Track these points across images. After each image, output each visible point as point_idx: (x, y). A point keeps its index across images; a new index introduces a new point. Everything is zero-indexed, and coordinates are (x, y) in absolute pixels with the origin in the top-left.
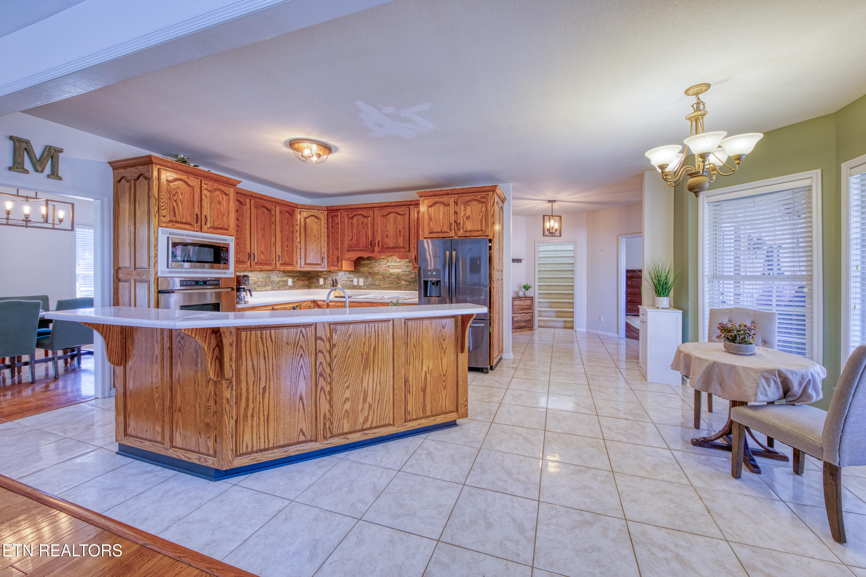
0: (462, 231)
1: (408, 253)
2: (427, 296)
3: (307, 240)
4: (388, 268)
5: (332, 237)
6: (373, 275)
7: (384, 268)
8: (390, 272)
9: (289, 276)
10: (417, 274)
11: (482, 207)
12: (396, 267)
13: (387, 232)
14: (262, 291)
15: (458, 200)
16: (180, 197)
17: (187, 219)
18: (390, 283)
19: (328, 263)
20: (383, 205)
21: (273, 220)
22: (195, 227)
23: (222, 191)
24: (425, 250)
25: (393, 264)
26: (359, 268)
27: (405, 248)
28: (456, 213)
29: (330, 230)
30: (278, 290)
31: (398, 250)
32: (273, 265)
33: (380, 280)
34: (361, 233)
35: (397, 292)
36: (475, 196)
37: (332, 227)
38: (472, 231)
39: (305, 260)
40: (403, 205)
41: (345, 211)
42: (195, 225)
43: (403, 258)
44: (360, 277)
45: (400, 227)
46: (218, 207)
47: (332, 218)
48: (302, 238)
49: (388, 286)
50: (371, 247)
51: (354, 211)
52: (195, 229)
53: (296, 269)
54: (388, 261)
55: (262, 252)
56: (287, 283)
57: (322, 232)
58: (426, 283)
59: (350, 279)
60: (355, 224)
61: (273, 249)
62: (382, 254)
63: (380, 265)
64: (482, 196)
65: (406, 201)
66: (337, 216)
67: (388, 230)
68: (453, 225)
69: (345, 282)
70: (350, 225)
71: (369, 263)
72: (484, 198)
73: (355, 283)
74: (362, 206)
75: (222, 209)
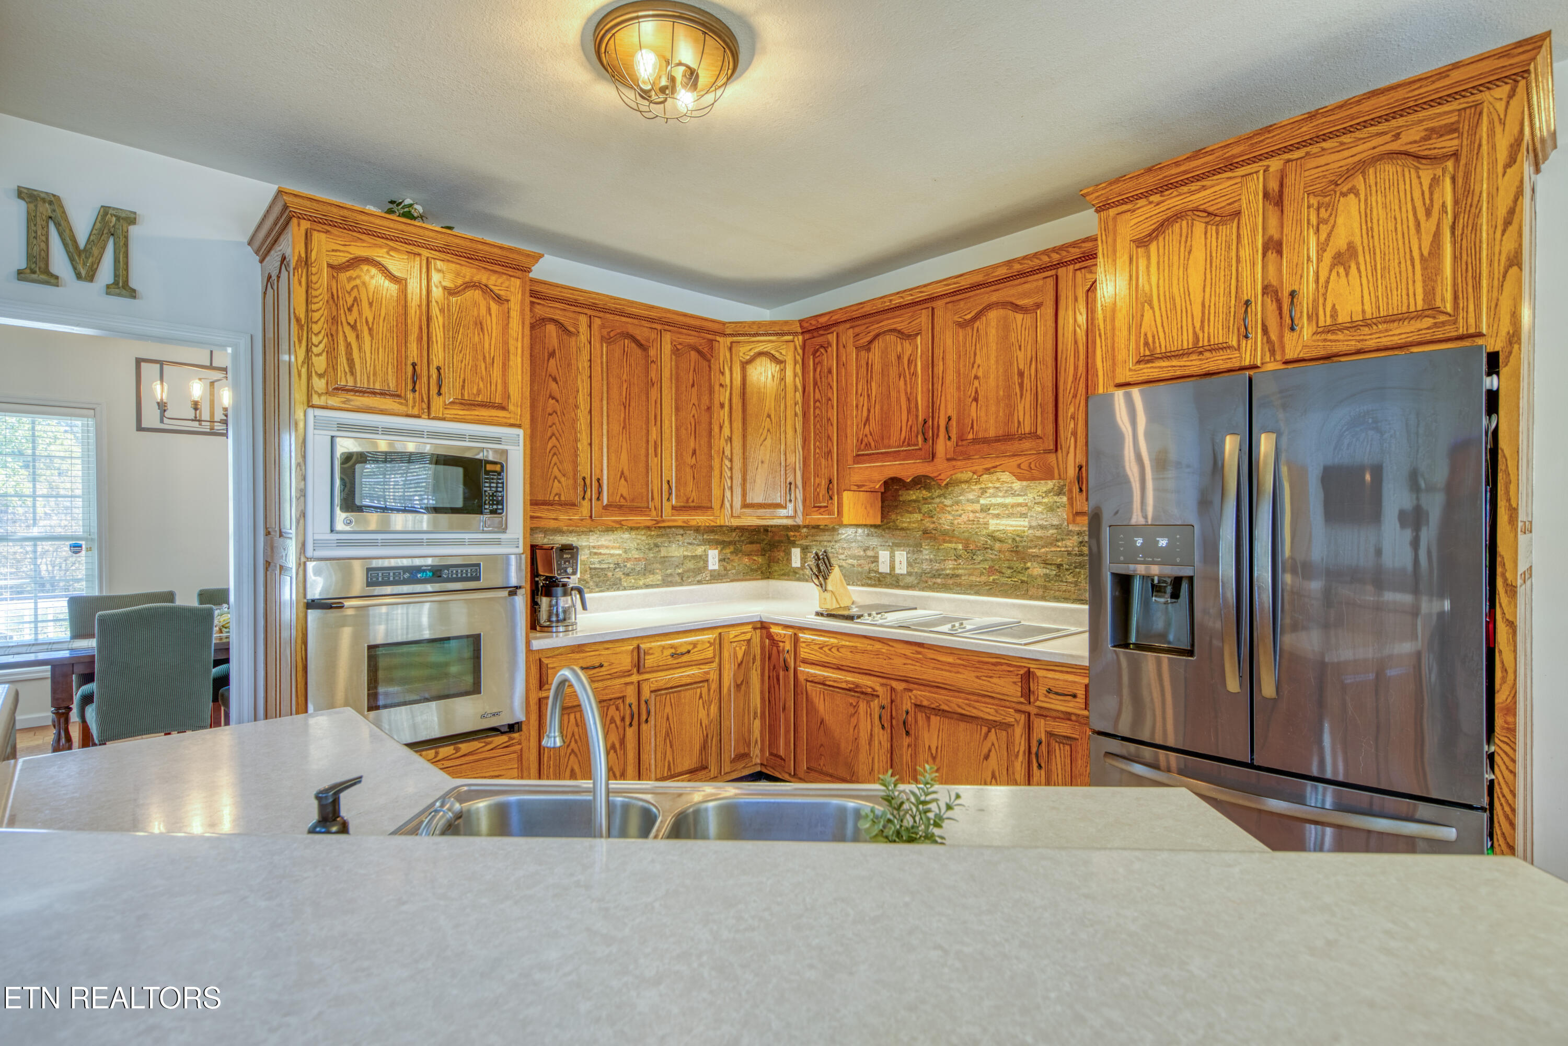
0: (1306, 331)
1: (1052, 458)
2: (1126, 645)
3: (749, 430)
4: (981, 515)
5: (815, 417)
6: (935, 539)
7: (971, 516)
8: (992, 528)
9: (709, 542)
10: (1086, 538)
11: (1435, 181)
12: (1010, 512)
13: (976, 383)
14: (637, 588)
15: (1289, 181)
16: (367, 313)
17: (386, 381)
18: (991, 570)
19: (804, 501)
20: (965, 283)
21: (653, 374)
22: (411, 402)
23: (485, 289)
24: (1118, 437)
25: (999, 500)
26: (893, 517)
27: (1039, 438)
28: (1274, 246)
29: (809, 393)
30: (681, 584)
31: (1016, 446)
32: (654, 513)
33: (958, 557)
34: (894, 394)
35: (1014, 605)
36: (1388, 137)
37: (815, 384)
38: (1366, 323)
39: (744, 495)
40: (1033, 272)
41: (848, 325)
42: (410, 396)
43: (1033, 479)
44: (898, 545)
45: (1021, 358)
46: (477, 339)
47: (814, 354)
48: (735, 425)
49: (983, 579)
50: (925, 440)
51: (872, 323)
52: (410, 412)
53: (720, 522)
54: (984, 491)
55: (622, 473)
56: (706, 562)
57: (790, 402)
58: (1124, 582)
59: (870, 553)
60: (877, 367)
61: (654, 462)
62: (959, 463)
63: (957, 503)
64: (1431, 125)
65: (1045, 252)
66: (825, 347)
67: (980, 374)
68: (1257, 308)
69: (855, 562)
70: (864, 370)
71: (925, 499)
72: (1452, 129)
73: (884, 568)
74: (897, 301)
75: (487, 346)
